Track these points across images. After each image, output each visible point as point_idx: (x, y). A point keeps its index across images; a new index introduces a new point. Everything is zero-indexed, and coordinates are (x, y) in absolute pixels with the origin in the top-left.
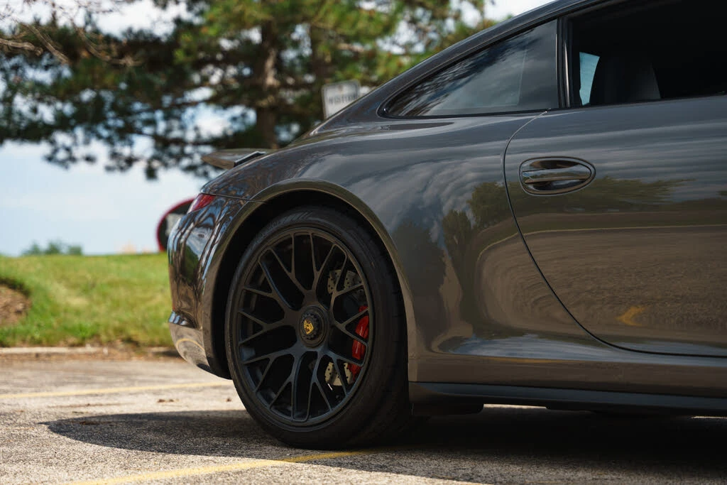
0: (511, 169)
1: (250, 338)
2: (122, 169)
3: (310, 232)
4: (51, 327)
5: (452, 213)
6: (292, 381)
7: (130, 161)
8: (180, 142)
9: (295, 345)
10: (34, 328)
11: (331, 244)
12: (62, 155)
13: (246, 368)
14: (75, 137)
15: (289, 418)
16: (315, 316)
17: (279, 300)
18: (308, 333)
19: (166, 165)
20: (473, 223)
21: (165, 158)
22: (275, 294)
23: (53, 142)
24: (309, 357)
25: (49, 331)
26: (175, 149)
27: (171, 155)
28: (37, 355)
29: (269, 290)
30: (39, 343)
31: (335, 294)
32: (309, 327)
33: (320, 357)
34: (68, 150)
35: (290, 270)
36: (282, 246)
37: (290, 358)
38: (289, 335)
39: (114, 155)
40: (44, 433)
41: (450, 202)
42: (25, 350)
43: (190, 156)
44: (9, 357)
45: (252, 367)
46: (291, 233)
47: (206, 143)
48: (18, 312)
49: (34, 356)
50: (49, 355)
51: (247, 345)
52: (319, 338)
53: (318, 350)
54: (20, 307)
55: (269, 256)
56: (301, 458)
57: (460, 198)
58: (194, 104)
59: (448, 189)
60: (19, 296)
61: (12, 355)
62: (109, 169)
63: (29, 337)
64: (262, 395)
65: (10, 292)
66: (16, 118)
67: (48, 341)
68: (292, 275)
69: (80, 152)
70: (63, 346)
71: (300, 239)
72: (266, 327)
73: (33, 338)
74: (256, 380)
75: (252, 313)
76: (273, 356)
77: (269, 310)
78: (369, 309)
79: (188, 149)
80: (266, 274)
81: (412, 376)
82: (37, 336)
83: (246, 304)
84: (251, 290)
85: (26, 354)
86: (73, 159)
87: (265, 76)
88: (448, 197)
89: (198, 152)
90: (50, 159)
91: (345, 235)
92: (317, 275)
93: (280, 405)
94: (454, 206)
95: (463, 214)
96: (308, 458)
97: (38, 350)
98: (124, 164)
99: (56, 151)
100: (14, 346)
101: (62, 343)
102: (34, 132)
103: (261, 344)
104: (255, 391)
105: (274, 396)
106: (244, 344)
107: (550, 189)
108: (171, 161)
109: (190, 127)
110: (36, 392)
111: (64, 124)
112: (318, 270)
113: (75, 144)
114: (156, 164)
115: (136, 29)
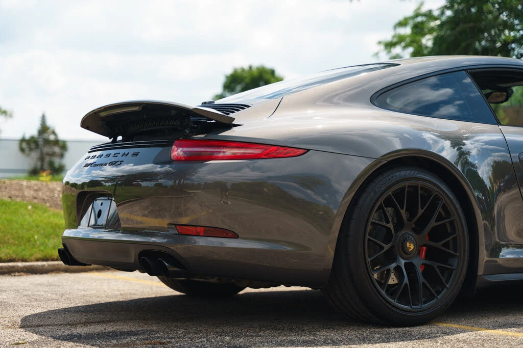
3: (419, 184)
11: (433, 192)
18: (410, 250)
32: (411, 246)
81: (481, 273)
84: (377, 222)
91: (442, 187)
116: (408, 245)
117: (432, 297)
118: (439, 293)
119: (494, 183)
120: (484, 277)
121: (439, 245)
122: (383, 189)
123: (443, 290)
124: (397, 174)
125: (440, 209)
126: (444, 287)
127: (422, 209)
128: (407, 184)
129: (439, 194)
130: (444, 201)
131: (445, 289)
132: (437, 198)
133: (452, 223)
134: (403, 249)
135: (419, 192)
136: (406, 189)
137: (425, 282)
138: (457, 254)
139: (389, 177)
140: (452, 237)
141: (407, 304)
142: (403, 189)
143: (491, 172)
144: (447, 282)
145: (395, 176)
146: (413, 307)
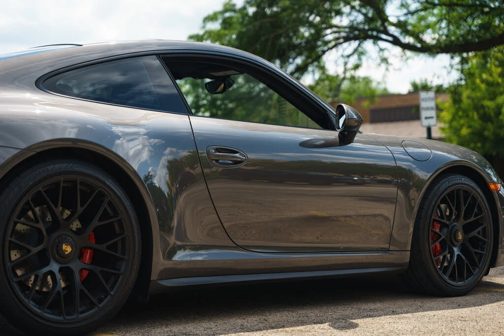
18: (67, 253)
32: (68, 249)
116: (64, 247)
117: (92, 305)
118: (101, 300)
119: (172, 186)
120: (158, 281)
121: (102, 247)
122: (31, 183)
123: (106, 297)
124: (50, 167)
125: (105, 205)
126: (107, 293)
127: (82, 206)
128: (62, 178)
129: (103, 190)
130: (109, 198)
131: (109, 297)
132: (101, 195)
133: (120, 222)
134: (57, 251)
135: (79, 187)
136: (62, 185)
137: (84, 289)
138: (126, 257)
139: (40, 170)
140: (120, 237)
141: (60, 314)
142: (57, 184)
143: (168, 175)
144: (112, 288)
145: (47, 169)
146: (66, 317)
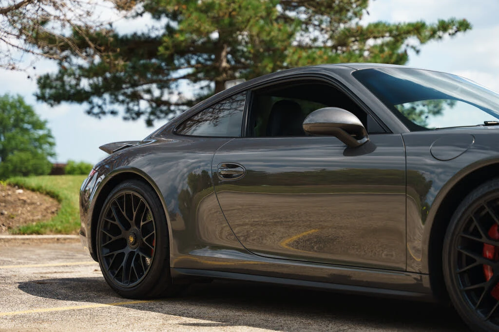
0: (214, 167)
1: (108, 243)
2: (134, 119)
3: (131, 192)
4: (68, 222)
5: (183, 190)
6: (124, 266)
7: (139, 114)
8: (168, 103)
9: (126, 248)
10: (59, 223)
11: (140, 199)
12: (96, 110)
13: (104, 259)
14: (105, 100)
15: (121, 283)
16: (134, 234)
17: (119, 225)
18: (131, 242)
19: (159, 118)
20: (191, 193)
21: (158, 113)
22: (117, 222)
23: (91, 103)
24: (132, 253)
25: (67, 225)
26: (164, 108)
27: (162, 112)
28: (58, 239)
29: (115, 221)
30: (60, 232)
31: (142, 223)
32: (132, 239)
33: (136, 254)
34: (100, 107)
35: (123, 211)
36: (120, 199)
37: (123, 254)
38: (123, 243)
39: (128, 110)
40: (14, 288)
41: (181, 185)
42: (51, 236)
43: (173, 112)
44: (41, 241)
45: (107, 258)
46: (124, 193)
47: (183, 104)
48: (53, 213)
49: (56, 240)
50: (65, 239)
51: (106, 247)
52: (135, 245)
53: (135, 250)
54: (54, 209)
55: (114, 204)
56: (121, 303)
57: (184, 182)
58: (176, 80)
59: (178, 179)
60: (55, 202)
61: (43, 239)
62: (125, 119)
63: (54, 229)
64: (111, 271)
65: (51, 200)
66: (68, 88)
67: (65, 231)
68: (124, 213)
69: (108, 108)
70: (74, 234)
71: (128, 196)
72: (114, 238)
73: (57, 229)
74: (108, 264)
75: (108, 231)
76: (116, 253)
77: (115, 230)
78: (154, 232)
79: (172, 108)
80: (114, 214)
81: (172, 266)
82: (59, 228)
83: (105, 227)
84: (107, 220)
85: (52, 239)
86: (104, 113)
87: (222, 61)
88: (179, 183)
89: (179, 109)
90: (89, 112)
91: (145, 195)
92: (135, 214)
93: (118, 277)
94: (183, 187)
95: (187, 190)
96: (124, 303)
97: (59, 236)
98: (134, 116)
99: (93, 108)
100: (45, 234)
101: (74, 232)
102: (79, 97)
103: (113, 246)
104: (107, 270)
105: (116, 272)
106: (104, 246)
107: (231, 178)
108: (162, 115)
109: (176, 92)
110: (36, 264)
111: (97, 91)
112: (135, 211)
113: (105, 103)
114: (152, 117)
115: (139, 33)
